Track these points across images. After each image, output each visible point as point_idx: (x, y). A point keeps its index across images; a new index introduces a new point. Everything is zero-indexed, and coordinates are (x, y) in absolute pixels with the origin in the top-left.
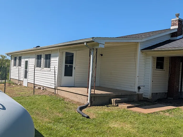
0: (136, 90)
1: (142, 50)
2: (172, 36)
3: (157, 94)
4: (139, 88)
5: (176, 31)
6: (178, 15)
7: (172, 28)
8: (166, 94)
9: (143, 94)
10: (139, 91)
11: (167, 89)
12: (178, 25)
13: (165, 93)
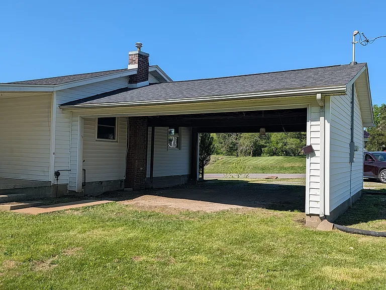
0: (51, 178)
1: (62, 105)
2: (130, 82)
3: (102, 183)
4: (57, 174)
5: (135, 73)
6: (139, 46)
7: (130, 67)
8: (123, 183)
9: (69, 185)
10: (57, 179)
11: (124, 174)
12: (138, 62)
13: (121, 181)
